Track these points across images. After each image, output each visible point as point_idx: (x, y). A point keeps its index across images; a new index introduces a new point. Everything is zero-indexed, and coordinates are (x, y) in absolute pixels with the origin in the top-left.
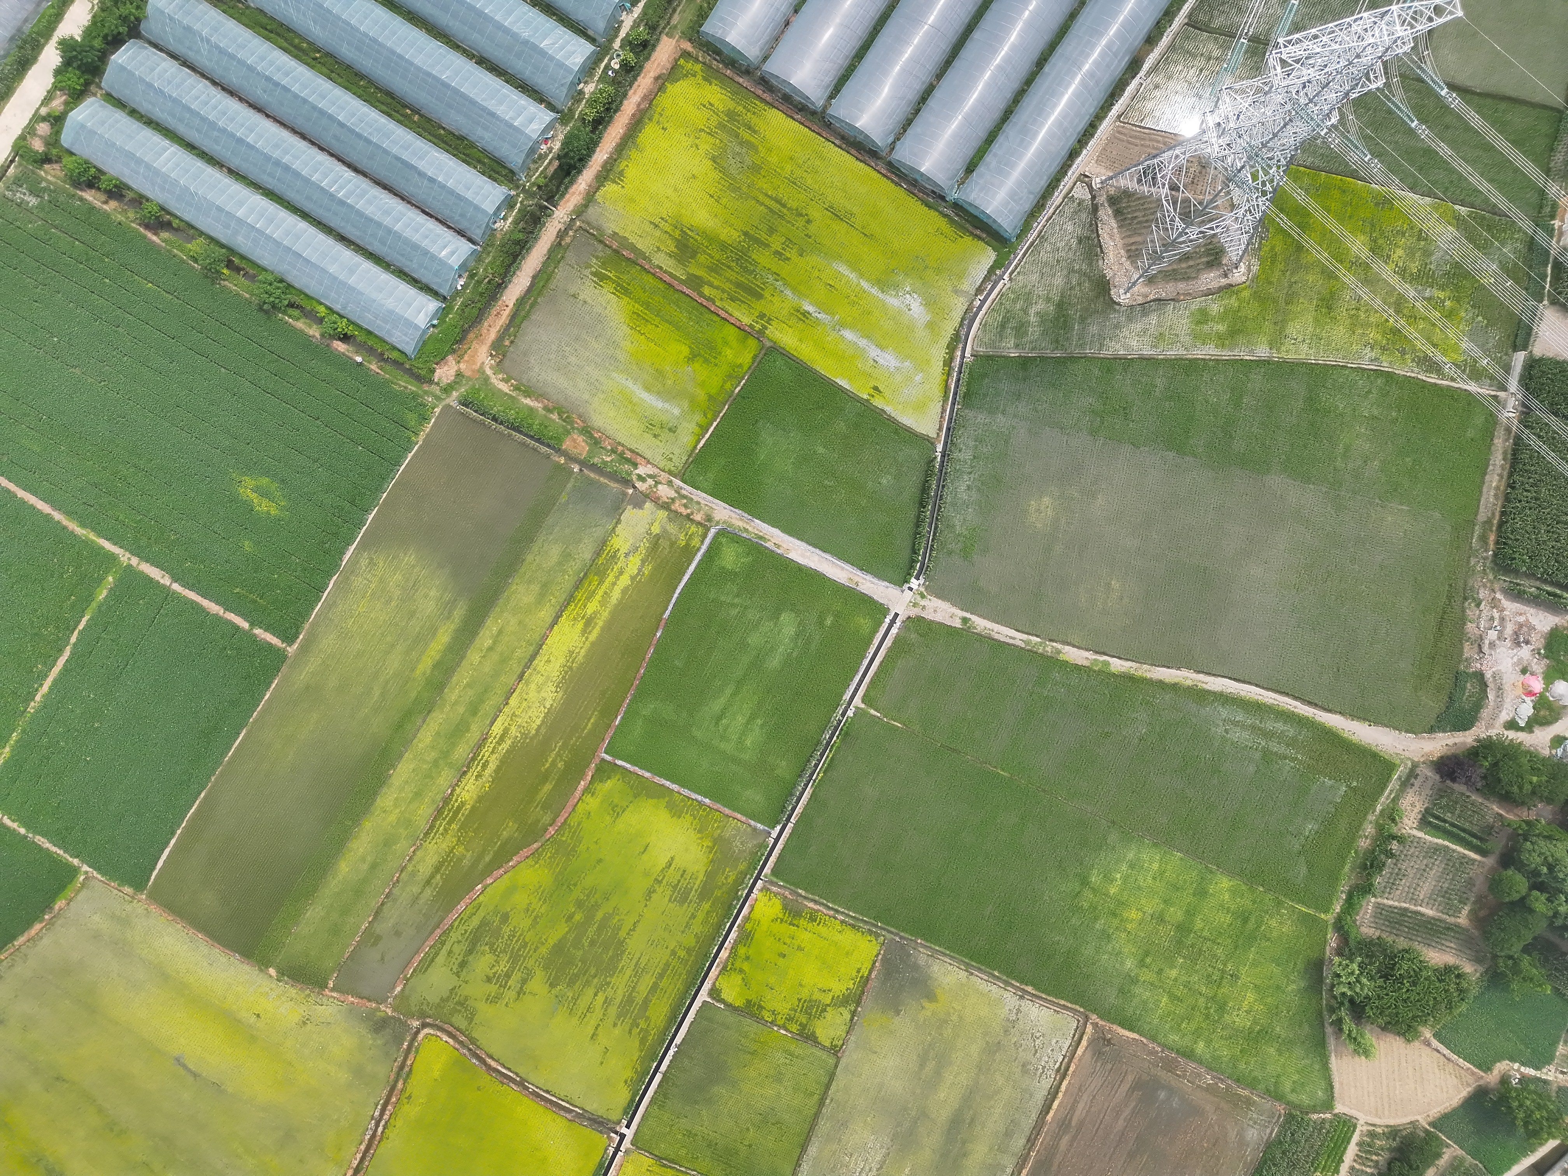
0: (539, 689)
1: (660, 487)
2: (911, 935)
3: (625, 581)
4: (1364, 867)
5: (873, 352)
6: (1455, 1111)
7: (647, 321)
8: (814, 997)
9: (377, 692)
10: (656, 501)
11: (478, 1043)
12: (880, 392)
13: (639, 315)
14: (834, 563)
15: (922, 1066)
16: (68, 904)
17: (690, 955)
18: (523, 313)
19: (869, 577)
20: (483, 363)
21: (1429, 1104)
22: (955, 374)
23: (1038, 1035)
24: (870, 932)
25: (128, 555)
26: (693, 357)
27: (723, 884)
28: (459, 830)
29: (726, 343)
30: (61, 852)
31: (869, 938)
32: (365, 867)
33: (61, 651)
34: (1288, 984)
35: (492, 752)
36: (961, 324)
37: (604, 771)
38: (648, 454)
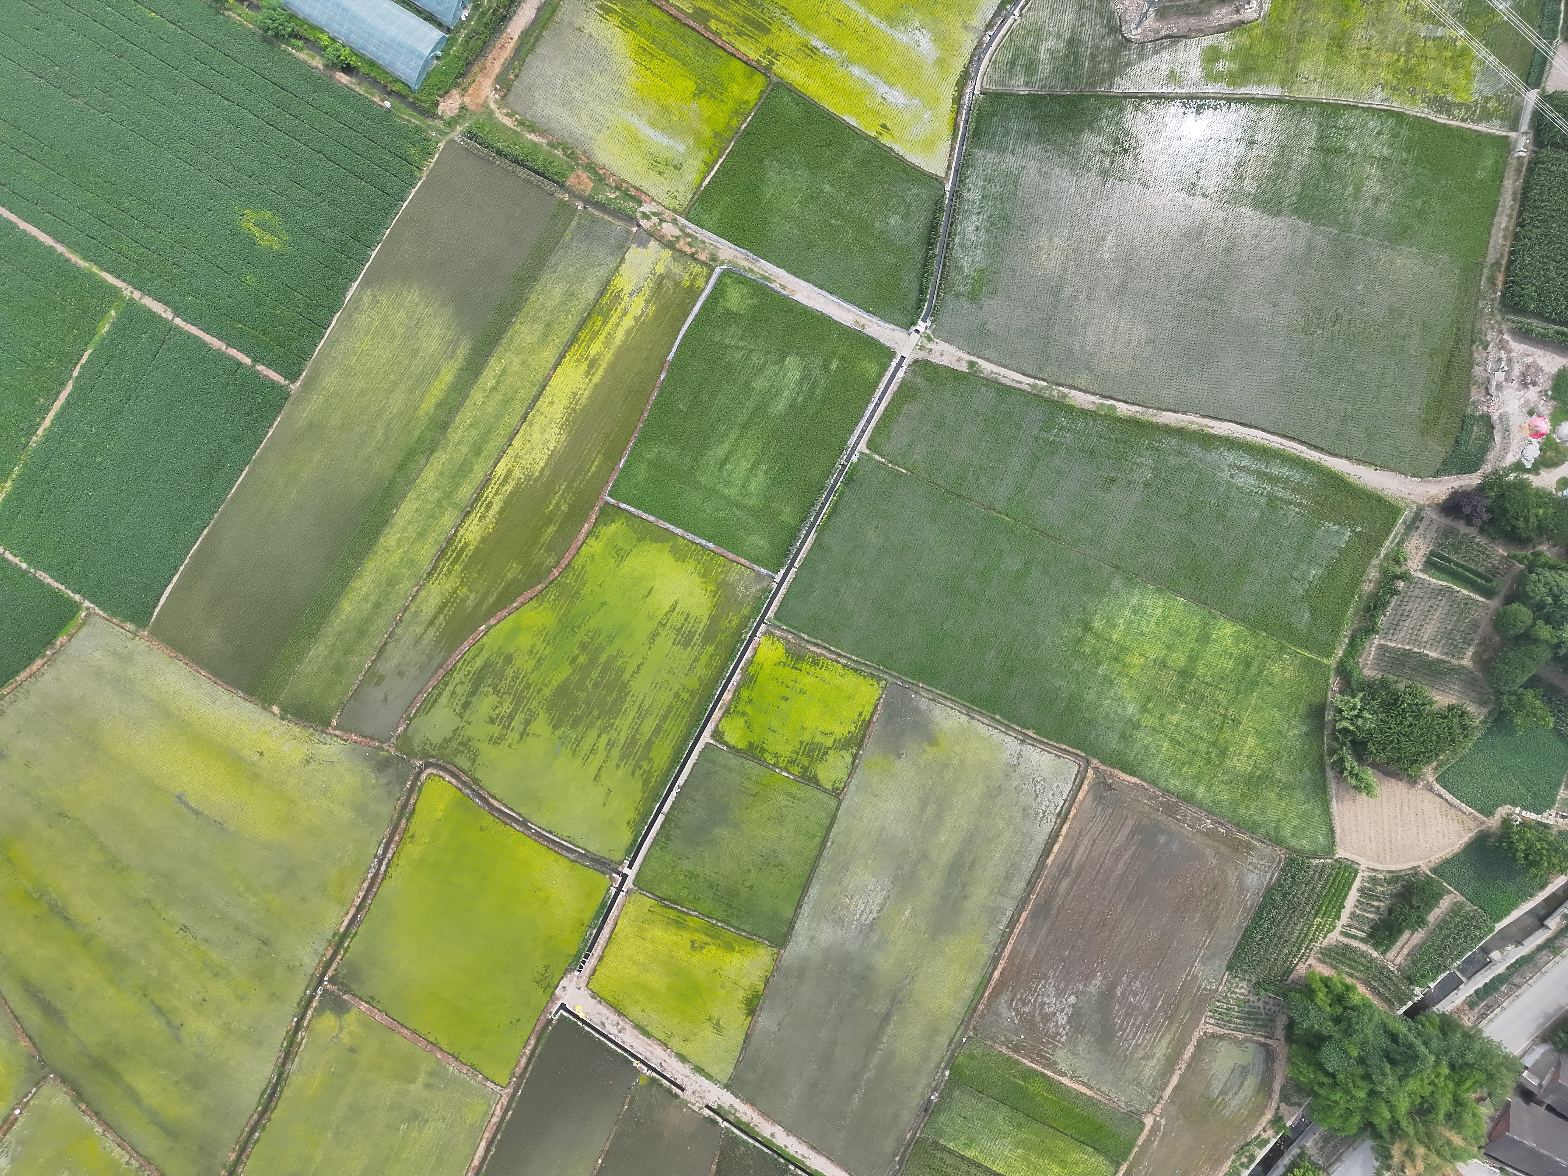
0: (543, 430)
1: (664, 225)
2: (913, 679)
3: (628, 322)
4: (1368, 609)
5: (882, 89)
6: (1456, 857)
7: (653, 55)
8: (816, 740)
9: (380, 432)
10: (660, 239)
11: (481, 784)
12: (888, 129)
13: (644, 50)
14: (840, 305)
15: (923, 810)
16: (70, 640)
17: (693, 698)
18: (528, 46)
19: (875, 320)
20: (487, 97)
21: (1431, 849)
22: (964, 112)
23: (1039, 779)
24: (872, 676)
25: (130, 289)
26: (699, 93)
27: (727, 628)
28: (462, 571)
29: (733, 79)
30: (63, 588)
31: (871, 682)
32: (368, 606)
33: (63, 384)
34: (1289, 729)
35: (496, 494)
36: (971, 61)
37: (608, 514)
38: (653, 192)
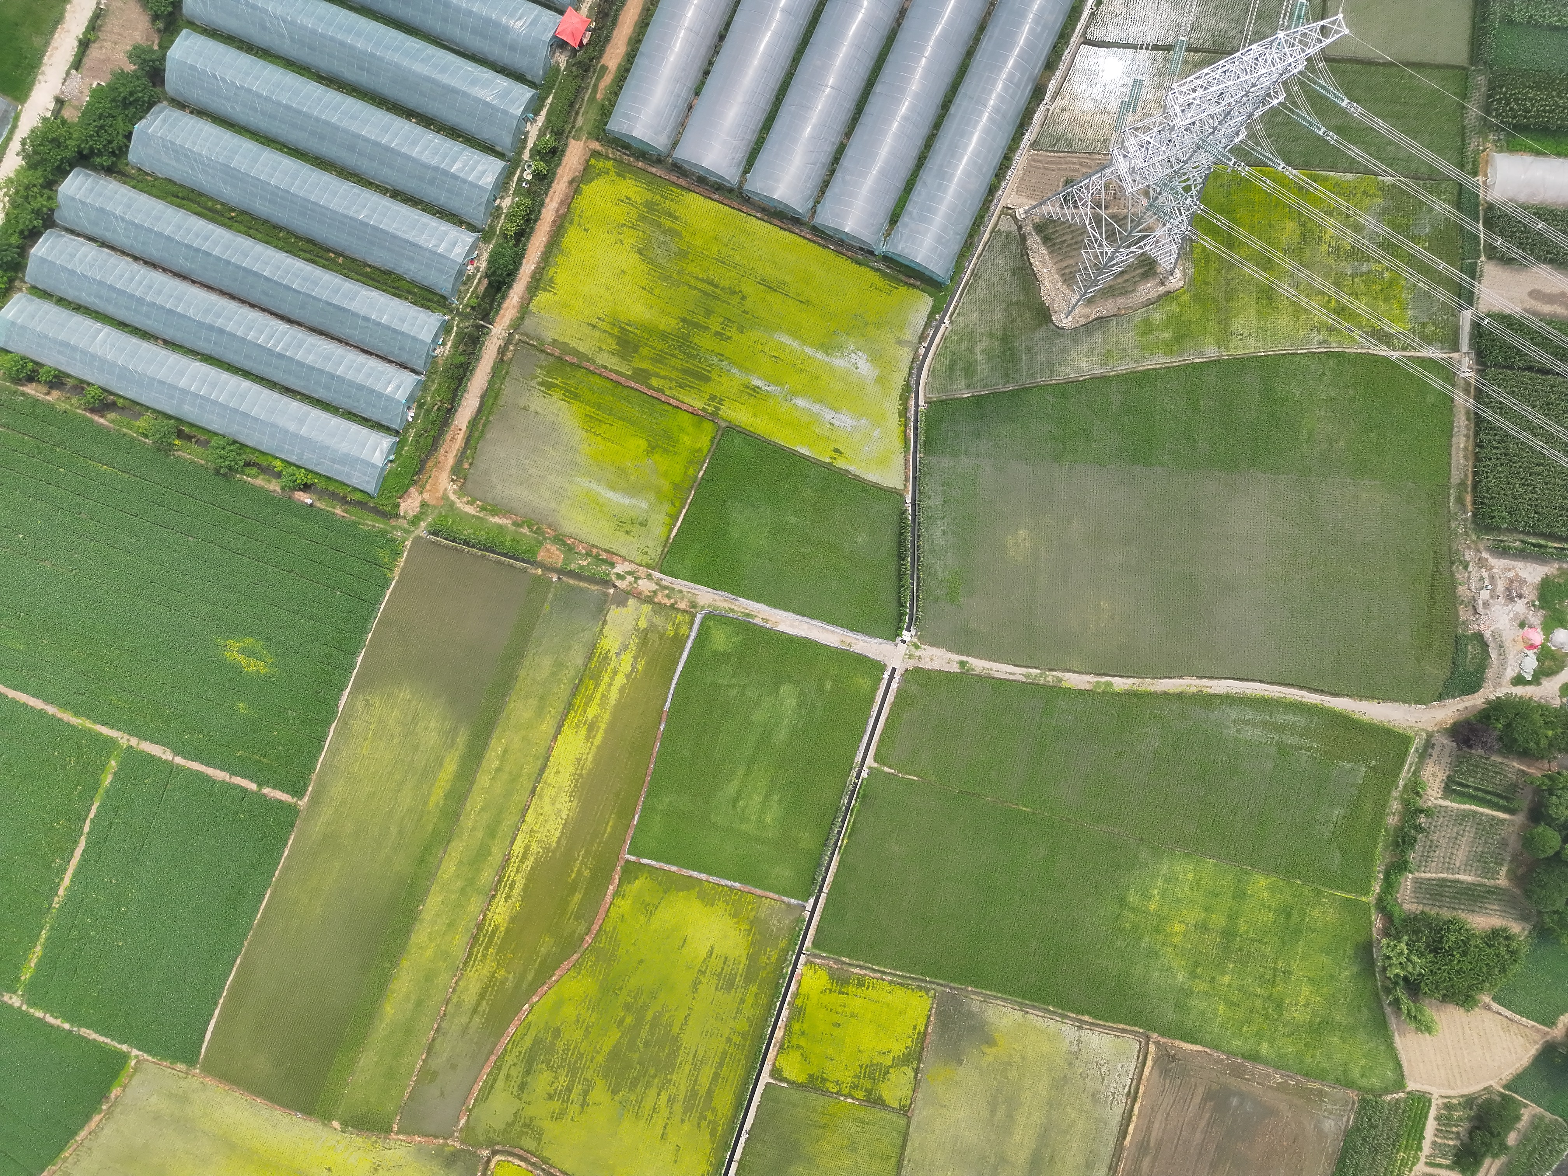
0: (553, 802)
1: (640, 582)
2: (961, 984)
3: (620, 680)
4: (1396, 844)
5: (828, 415)
6: (1526, 1071)
7: (600, 421)
8: (875, 1061)
9: (394, 830)
10: (638, 596)
11: (551, 1162)
12: (841, 453)
13: (591, 417)
14: (824, 628)
15: (993, 1112)
16: (124, 1091)
17: (745, 1039)
18: (477, 434)
19: (861, 637)
20: (446, 489)
21: (1499, 1067)
22: (912, 424)
23: (1102, 1062)
24: (920, 988)
25: (126, 736)
26: (652, 449)
27: (767, 964)
28: (497, 954)
29: (682, 430)
30: (108, 1041)
31: (920, 993)
32: (410, 1005)
33: (76, 842)
34: (1340, 972)
35: (517, 872)
36: (910, 374)
37: (631, 871)
38: (623, 552)
